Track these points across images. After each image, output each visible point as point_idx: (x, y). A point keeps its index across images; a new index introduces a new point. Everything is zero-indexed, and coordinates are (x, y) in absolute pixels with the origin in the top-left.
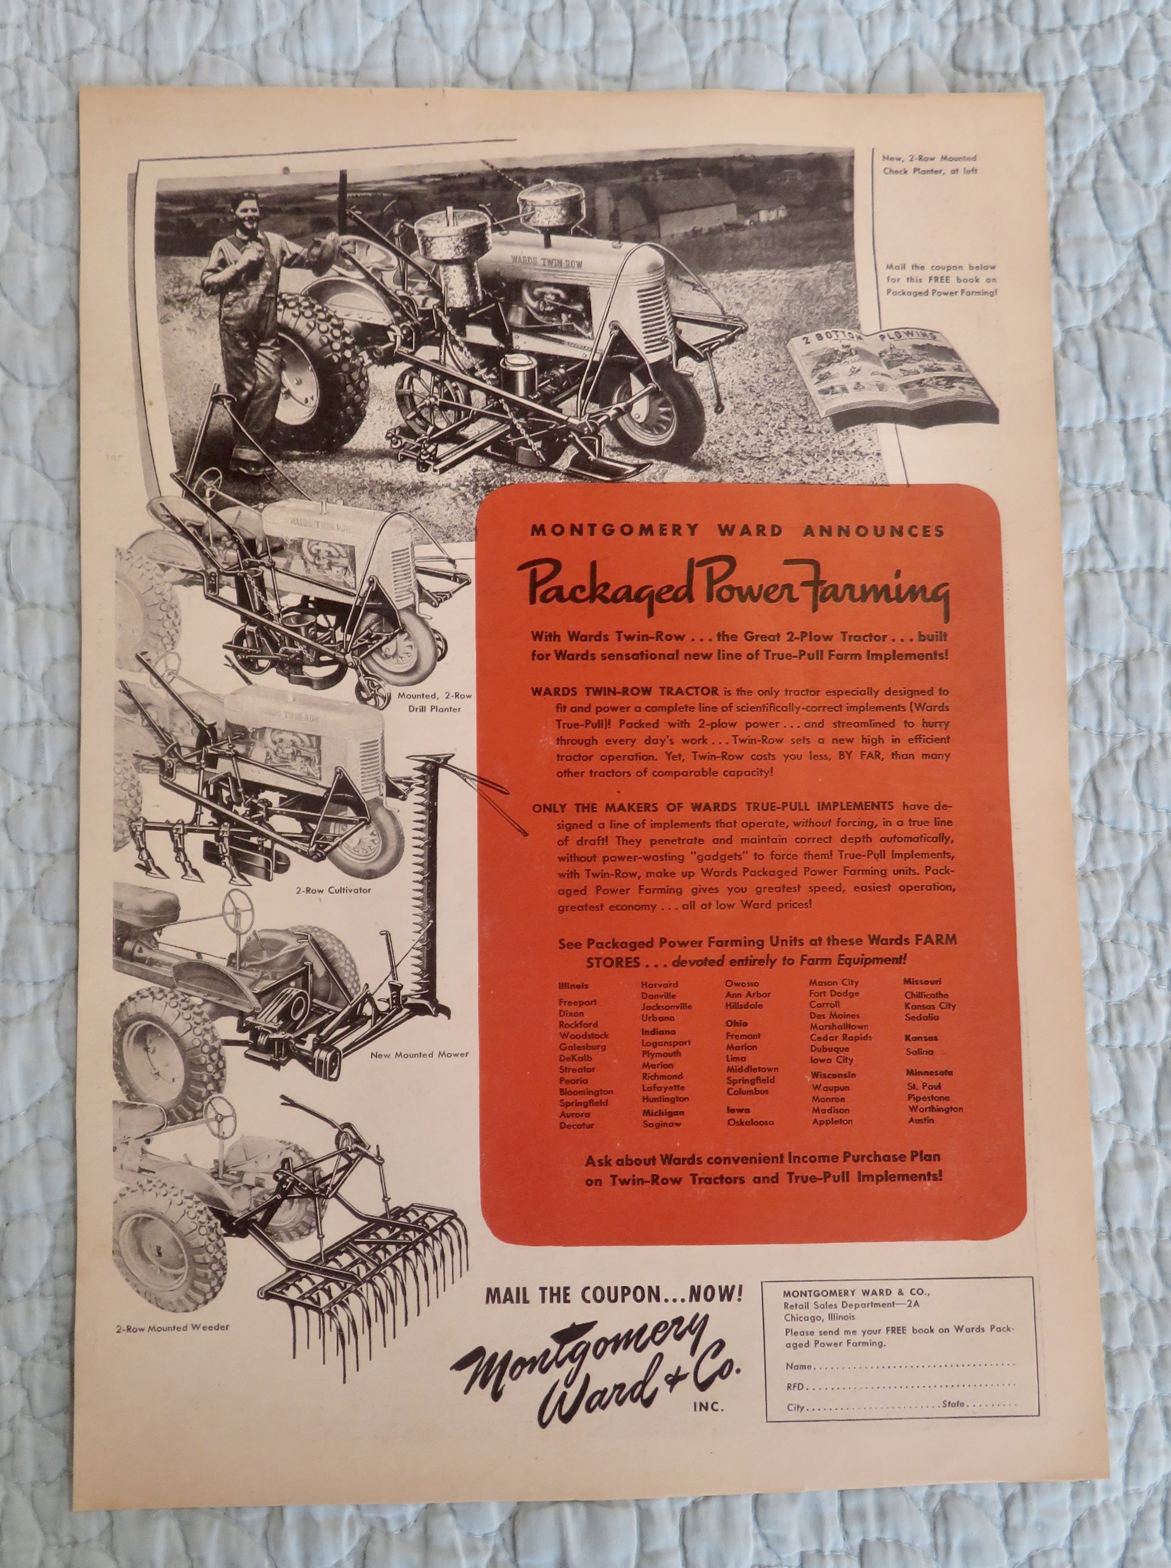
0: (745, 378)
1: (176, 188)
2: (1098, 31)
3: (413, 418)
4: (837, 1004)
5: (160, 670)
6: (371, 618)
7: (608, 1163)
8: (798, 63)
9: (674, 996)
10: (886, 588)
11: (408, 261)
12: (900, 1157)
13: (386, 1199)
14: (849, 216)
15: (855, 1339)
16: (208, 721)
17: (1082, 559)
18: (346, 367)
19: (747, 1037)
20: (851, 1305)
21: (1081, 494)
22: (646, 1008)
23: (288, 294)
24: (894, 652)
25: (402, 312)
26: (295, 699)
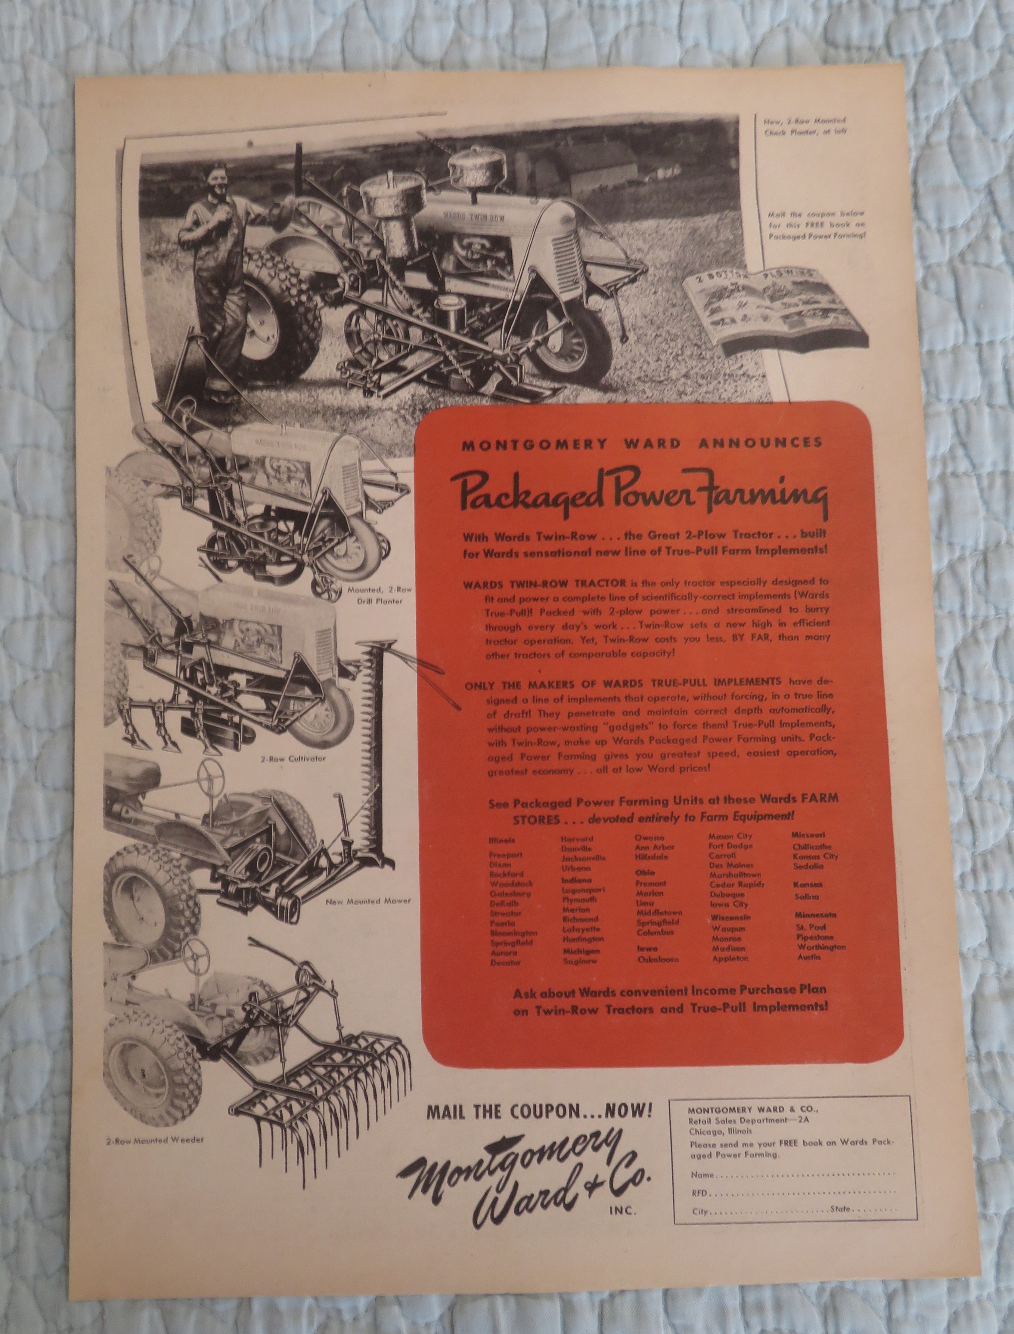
0: (647, 313)
1: (156, 160)
2: (950, 9)
3: (360, 352)
4: (733, 855)
5: (144, 570)
6: (325, 523)
7: (533, 995)
8: (690, 43)
9: (590, 849)
10: (772, 492)
11: (354, 218)
12: (791, 990)
13: (339, 1027)
14: (736, 172)
15: (751, 1150)
16: (185, 613)
17: (945, 464)
18: (302, 309)
19: (654, 884)
20: (748, 1121)
21: (942, 407)
22: (565, 859)
23: (252, 248)
24: (780, 547)
25: (350, 261)
26: (259, 594)
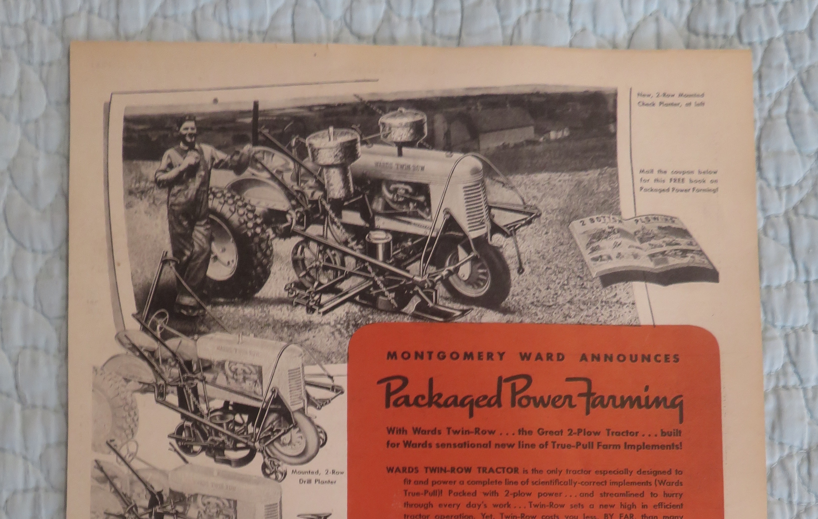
0: (539, 249)
1: (138, 112)
2: (790, 7)
3: (304, 276)
5: (124, 452)
6: (273, 416)
8: (578, 27)
10: (638, 398)
11: (301, 165)
14: (614, 135)
16: (157, 489)
17: (778, 379)
18: (256, 240)
21: (777, 332)
23: (217, 188)
24: (644, 443)
25: (297, 201)
26: (218, 474)
